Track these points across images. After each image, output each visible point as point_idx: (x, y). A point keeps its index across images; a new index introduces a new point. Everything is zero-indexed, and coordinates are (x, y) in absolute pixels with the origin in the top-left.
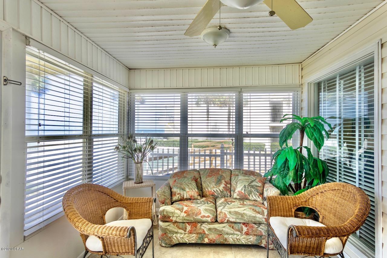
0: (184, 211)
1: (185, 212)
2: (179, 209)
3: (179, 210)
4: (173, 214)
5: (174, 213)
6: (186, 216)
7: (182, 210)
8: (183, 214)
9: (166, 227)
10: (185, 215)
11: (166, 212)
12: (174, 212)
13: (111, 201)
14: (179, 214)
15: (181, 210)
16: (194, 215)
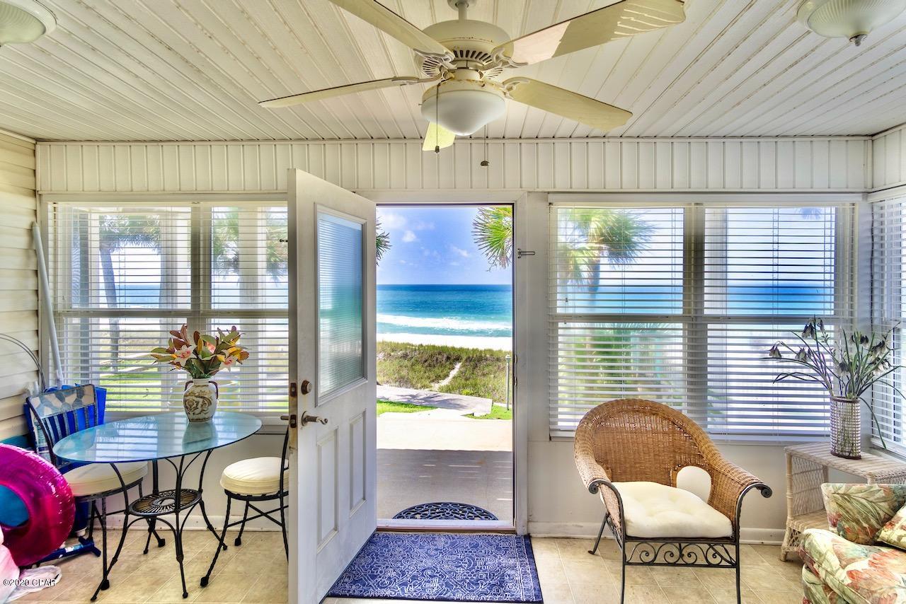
0: (850, 568)
1: (850, 574)
2: (840, 556)
3: (839, 558)
4: (820, 556)
5: (822, 558)
6: (848, 585)
7: (844, 563)
8: (842, 575)
9: (808, 585)
10: (848, 581)
11: (810, 544)
12: (826, 554)
13: (693, 452)
14: (834, 569)
15: (844, 561)
16: (871, 599)
